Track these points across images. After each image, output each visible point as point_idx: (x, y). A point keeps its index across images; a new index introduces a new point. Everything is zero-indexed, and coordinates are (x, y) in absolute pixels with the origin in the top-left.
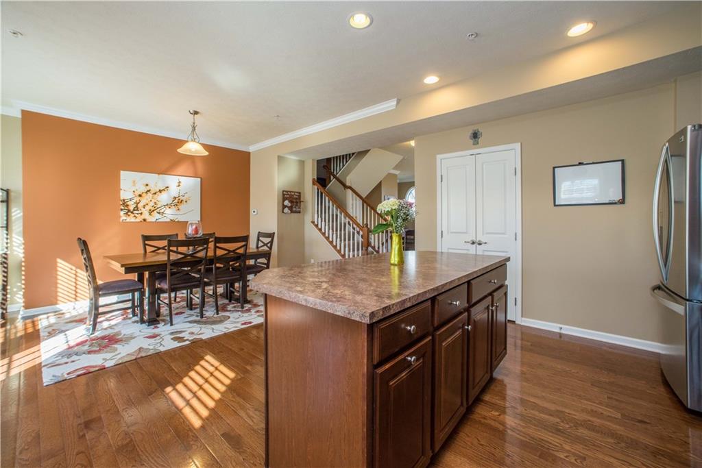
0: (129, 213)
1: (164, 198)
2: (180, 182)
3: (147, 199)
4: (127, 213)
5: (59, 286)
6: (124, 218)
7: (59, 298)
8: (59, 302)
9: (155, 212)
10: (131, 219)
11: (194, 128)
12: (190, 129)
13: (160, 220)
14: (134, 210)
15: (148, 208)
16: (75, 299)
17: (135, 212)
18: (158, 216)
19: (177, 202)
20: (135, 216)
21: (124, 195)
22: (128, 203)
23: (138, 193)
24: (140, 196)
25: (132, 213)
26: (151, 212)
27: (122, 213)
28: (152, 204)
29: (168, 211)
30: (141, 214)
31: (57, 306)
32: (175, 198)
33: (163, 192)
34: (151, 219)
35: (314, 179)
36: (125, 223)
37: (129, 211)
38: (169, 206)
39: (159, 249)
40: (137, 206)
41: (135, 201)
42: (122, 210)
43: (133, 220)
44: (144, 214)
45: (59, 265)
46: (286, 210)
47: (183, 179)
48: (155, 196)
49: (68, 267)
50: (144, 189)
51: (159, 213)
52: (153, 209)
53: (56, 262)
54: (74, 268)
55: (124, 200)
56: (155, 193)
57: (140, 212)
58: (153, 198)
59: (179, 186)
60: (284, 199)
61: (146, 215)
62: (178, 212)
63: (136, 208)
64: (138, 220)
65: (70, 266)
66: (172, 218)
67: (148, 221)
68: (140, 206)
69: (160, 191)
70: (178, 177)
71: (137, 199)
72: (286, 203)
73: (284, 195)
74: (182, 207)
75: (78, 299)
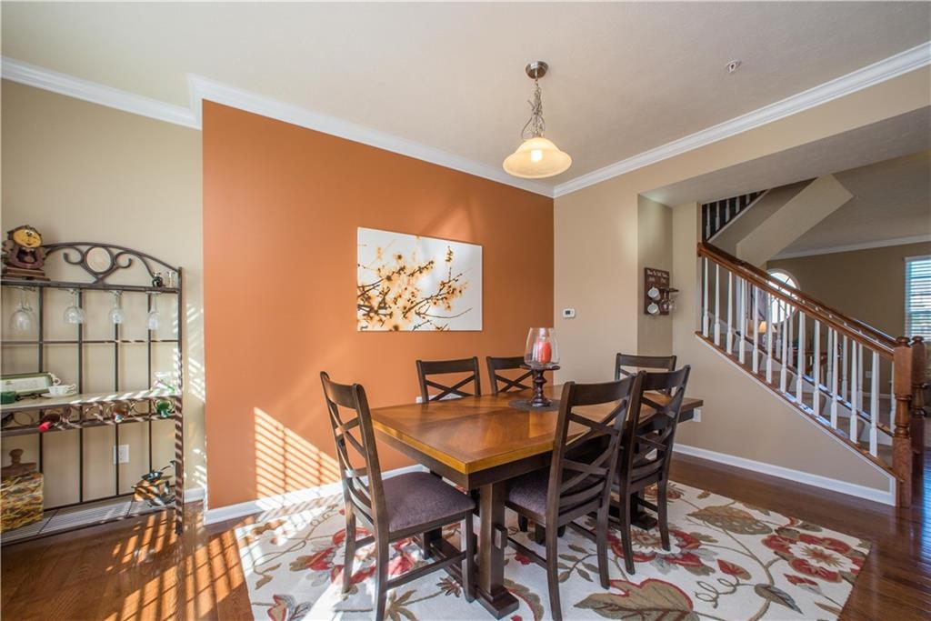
0: (372, 314)
1: (426, 284)
2: (451, 253)
3: (400, 286)
4: (367, 315)
5: (259, 463)
6: (363, 323)
7: (260, 488)
8: (259, 495)
9: (413, 310)
10: (374, 326)
11: (538, 111)
12: (528, 112)
13: (420, 329)
14: (380, 308)
15: (401, 303)
16: (284, 488)
17: (381, 311)
18: (417, 320)
19: (447, 292)
20: (381, 320)
21: (365, 277)
22: (370, 293)
23: (385, 273)
24: (389, 278)
25: (376, 312)
26: (406, 311)
27: (360, 313)
28: (407, 295)
29: (432, 310)
30: (391, 315)
31: (258, 503)
32: (443, 284)
33: (425, 271)
34: (406, 326)
35: (699, 244)
36: (364, 333)
37: (371, 309)
38: (433, 299)
39: (447, 391)
40: (384, 299)
41: (380, 289)
42: (360, 307)
43: (378, 328)
44: (394, 316)
45: (258, 420)
46: (654, 309)
47: (455, 246)
48: (413, 280)
49: (271, 424)
50: (395, 265)
51: (419, 314)
52: (409, 305)
53: (253, 415)
54: (281, 427)
55: (363, 287)
56: (412, 275)
57: (388, 311)
58: (408, 284)
59: (449, 260)
60: (647, 287)
61: (398, 319)
62: (448, 313)
63: (383, 305)
64: (385, 328)
65: (275, 423)
66: (440, 323)
67: (401, 329)
68: (389, 298)
69: (421, 270)
70: (447, 242)
71: (385, 285)
72: (654, 293)
73: (647, 276)
74: (454, 301)
75: (288, 488)
